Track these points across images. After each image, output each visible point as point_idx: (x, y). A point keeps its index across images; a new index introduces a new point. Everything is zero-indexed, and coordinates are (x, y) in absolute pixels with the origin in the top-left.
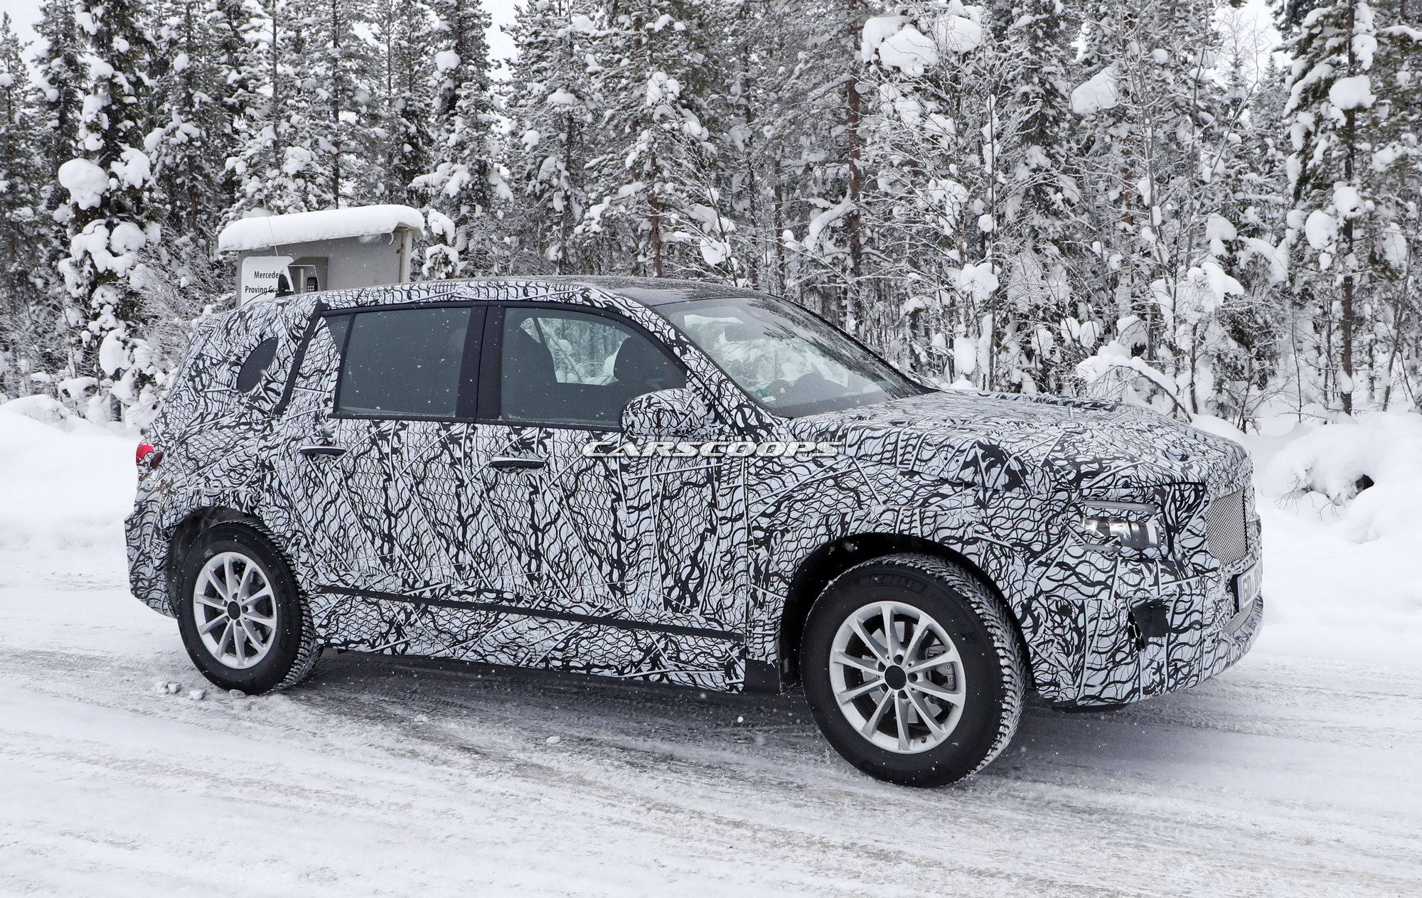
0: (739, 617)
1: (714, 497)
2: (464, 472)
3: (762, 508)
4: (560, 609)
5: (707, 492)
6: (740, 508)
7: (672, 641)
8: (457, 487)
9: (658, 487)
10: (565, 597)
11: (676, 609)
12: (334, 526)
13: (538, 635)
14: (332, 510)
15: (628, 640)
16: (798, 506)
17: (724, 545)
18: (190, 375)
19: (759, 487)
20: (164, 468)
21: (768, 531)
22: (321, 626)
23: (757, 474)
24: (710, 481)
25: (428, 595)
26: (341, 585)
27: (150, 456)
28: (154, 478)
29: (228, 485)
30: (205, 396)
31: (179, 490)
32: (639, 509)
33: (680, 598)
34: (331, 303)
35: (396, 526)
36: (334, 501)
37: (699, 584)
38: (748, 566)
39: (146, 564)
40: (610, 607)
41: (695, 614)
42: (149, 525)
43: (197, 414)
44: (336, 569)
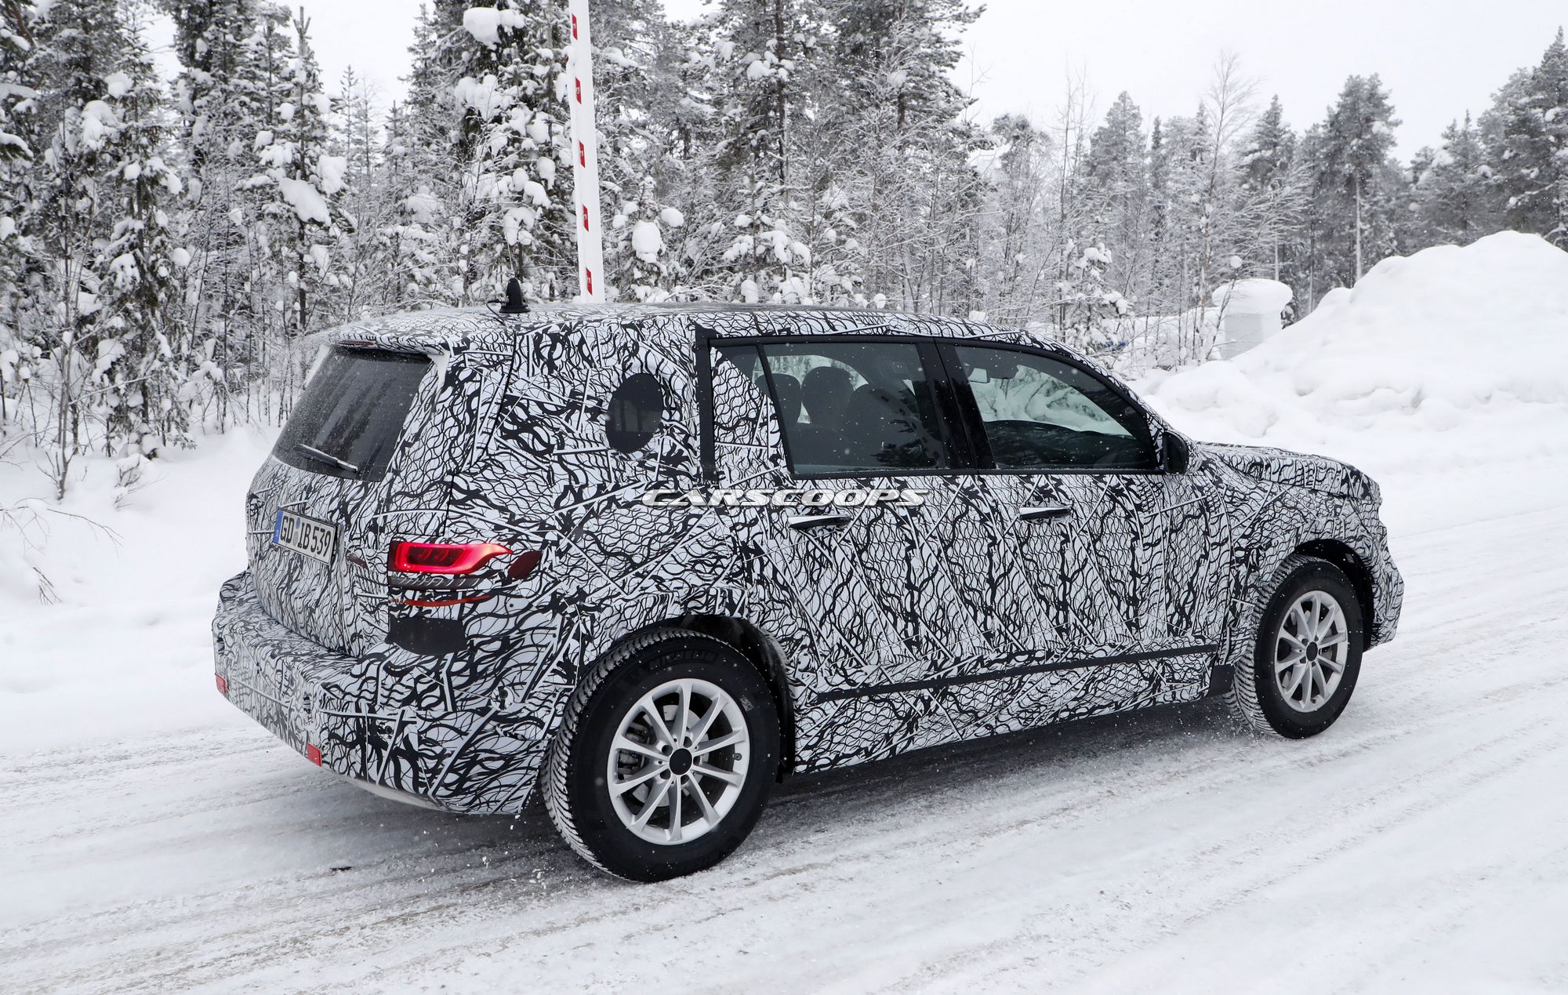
0: (1217, 629)
1: (1207, 527)
2: (995, 528)
3: (1241, 531)
4: (1083, 656)
5: (1202, 522)
6: (1225, 533)
7: (1167, 665)
8: (990, 545)
9: (1167, 523)
10: (1091, 643)
11: (1175, 634)
12: (848, 614)
13: (1062, 688)
14: (845, 595)
15: (1135, 672)
16: (1267, 525)
17: (1214, 567)
18: (503, 429)
19: (1237, 514)
20: (553, 574)
21: (1247, 550)
22: (807, 747)
23: (1231, 502)
24: (1203, 512)
25: (954, 673)
26: (846, 687)
27: (507, 560)
28: (524, 593)
29: (699, 582)
30: (561, 461)
31: (607, 602)
32: (1153, 545)
33: (1179, 622)
34: (719, 329)
35: (918, 602)
36: (846, 583)
37: (1193, 607)
38: (1229, 584)
39: (501, 733)
40: (1127, 644)
41: (1189, 634)
42: (523, 668)
43: (559, 488)
44: (842, 668)
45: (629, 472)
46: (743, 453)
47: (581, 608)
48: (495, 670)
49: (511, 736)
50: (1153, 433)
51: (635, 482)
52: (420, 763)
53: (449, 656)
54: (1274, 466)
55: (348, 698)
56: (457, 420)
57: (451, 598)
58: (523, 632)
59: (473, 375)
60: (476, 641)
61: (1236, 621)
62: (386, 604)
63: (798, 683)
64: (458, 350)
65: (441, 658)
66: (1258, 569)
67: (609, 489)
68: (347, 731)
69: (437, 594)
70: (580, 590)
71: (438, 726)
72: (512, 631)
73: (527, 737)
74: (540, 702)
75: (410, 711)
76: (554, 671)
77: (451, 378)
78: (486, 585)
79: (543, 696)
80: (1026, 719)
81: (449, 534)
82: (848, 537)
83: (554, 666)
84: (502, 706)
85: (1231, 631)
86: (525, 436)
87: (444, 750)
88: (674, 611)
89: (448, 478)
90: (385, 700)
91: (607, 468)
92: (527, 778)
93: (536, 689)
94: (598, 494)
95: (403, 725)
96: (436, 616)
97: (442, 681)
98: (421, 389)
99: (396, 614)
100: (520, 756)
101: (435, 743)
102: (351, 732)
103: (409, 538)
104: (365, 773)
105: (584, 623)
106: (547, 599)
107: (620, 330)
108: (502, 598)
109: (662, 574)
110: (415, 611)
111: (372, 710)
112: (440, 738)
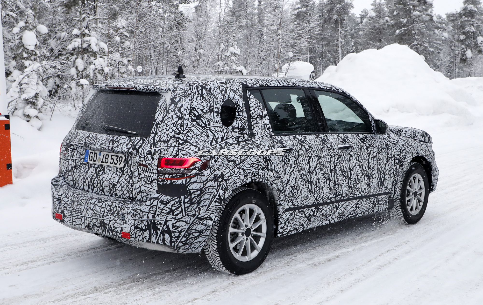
0: (391, 186)
1: (388, 152)
2: (332, 152)
3: (397, 153)
4: (355, 196)
5: (386, 150)
6: (393, 154)
7: (377, 199)
8: (331, 158)
9: (377, 150)
10: (358, 191)
11: (380, 188)
12: (293, 182)
13: (349, 207)
14: (293, 175)
15: (369, 201)
16: (404, 151)
17: (390, 165)
18: (192, 119)
19: (396, 147)
20: (214, 168)
21: (399, 159)
22: (281, 228)
23: (394, 143)
24: (387, 147)
25: (321, 202)
26: (292, 207)
27: (200, 163)
28: (206, 175)
29: (255, 171)
30: (210, 130)
31: (230, 177)
32: (374, 158)
33: (381, 184)
34: (248, 84)
35: (312, 177)
36: (293, 171)
37: (384, 179)
38: (394, 171)
39: (199, 223)
40: (367, 191)
41: (383, 188)
42: (206, 200)
43: (210, 139)
44: (292, 200)
45: (230, 134)
46: (260, 127)
47: (223, 179)
48: (198, 201)
49: (202, 224)
50: (370, 120)
51: (232, 137)
52: (173, 235)
53: (183, 197)
54: (404, 132)
55: (144, 213)
56: (177, 115)
57: (182, 177)
58: (206, 188)
59: (180, 100)
60: (192, 191)
61: (396, 183)
62: (157, 180)
63: (280, 205)
64: (174, 91)
65: (180, 198)
66: (402, 166)
67: (225, 139)
68: (143, 226)
69: (177, 176)
70: (222, 173)
71: (180, 221)
72: (203, 188)
73: (207, 224)
74: (211, 212)
75: (170, 217)
76: (215, 201)
77: (173, 101)
78: (194, 172)
79: (212, 210)
80: (339, 218)
81: (180, 155)
82: (293, 155)
83: (215, 199)
84: (199, 214)
85: (395, 187)
86: (198, 121)
87: (182, 229)
88: (249, 180)
89: (177, 136)
90: (159, 213)
91: (223, 132)
92: (205, 239)
93: (210, 208)
94: (222, 141)
95: (166, 222)
96: (177, 183)
97: (182, 205)
98: (159, 105)
99: (161, 183)
100: (204, 231)
101: (179, 227)
102: (145, 226)
103: (166, 157)
104: (150, 240)
105: (224, 185)
106: (212, 176)
107: (221, 84)
108: (199, 176)
109: (245, 168)
110: (169, 182)
111: (154, 217)
112: (180, 226)
